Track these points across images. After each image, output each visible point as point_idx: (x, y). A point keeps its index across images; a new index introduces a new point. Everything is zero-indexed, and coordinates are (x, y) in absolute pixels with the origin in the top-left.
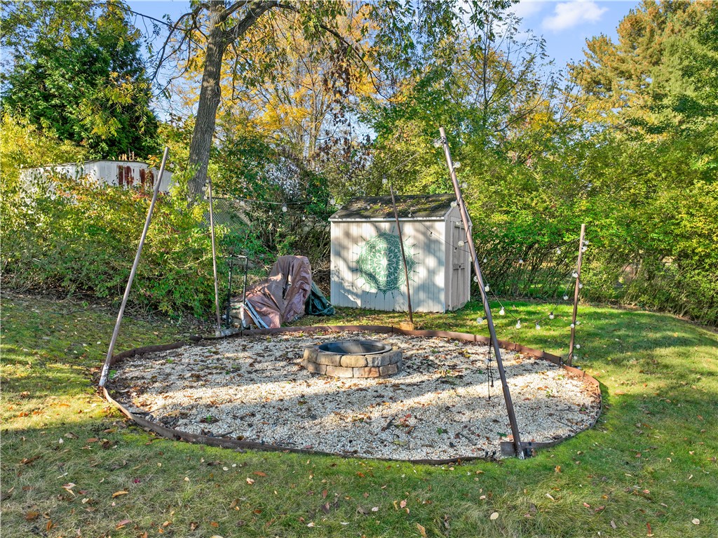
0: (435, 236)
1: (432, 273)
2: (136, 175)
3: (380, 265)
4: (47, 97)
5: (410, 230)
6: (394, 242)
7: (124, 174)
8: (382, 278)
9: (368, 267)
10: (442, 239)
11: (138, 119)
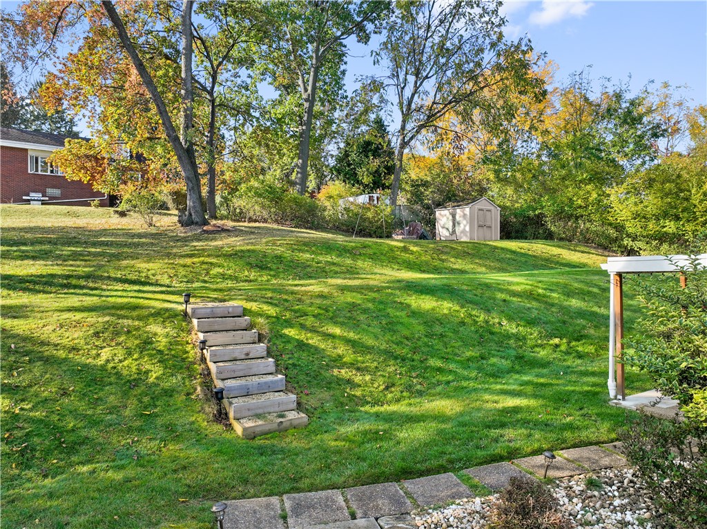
0: (465, 212)
1: (465, 226)
2: (375, 198)
3: (450, 225)
4: (349, 165)
5: (458, 211)
6: (454, 216)
7: (371, 199)
8: (451, 230)
9: (446, 226)
10: (468, 214)
11: (381, 174)
